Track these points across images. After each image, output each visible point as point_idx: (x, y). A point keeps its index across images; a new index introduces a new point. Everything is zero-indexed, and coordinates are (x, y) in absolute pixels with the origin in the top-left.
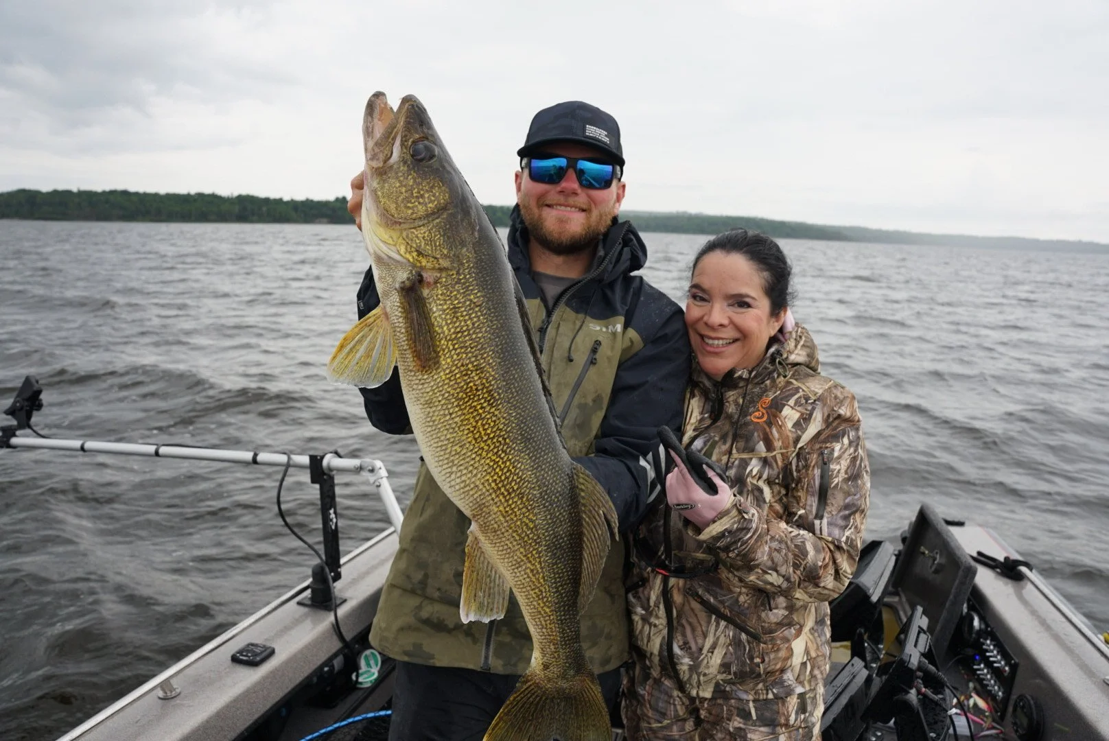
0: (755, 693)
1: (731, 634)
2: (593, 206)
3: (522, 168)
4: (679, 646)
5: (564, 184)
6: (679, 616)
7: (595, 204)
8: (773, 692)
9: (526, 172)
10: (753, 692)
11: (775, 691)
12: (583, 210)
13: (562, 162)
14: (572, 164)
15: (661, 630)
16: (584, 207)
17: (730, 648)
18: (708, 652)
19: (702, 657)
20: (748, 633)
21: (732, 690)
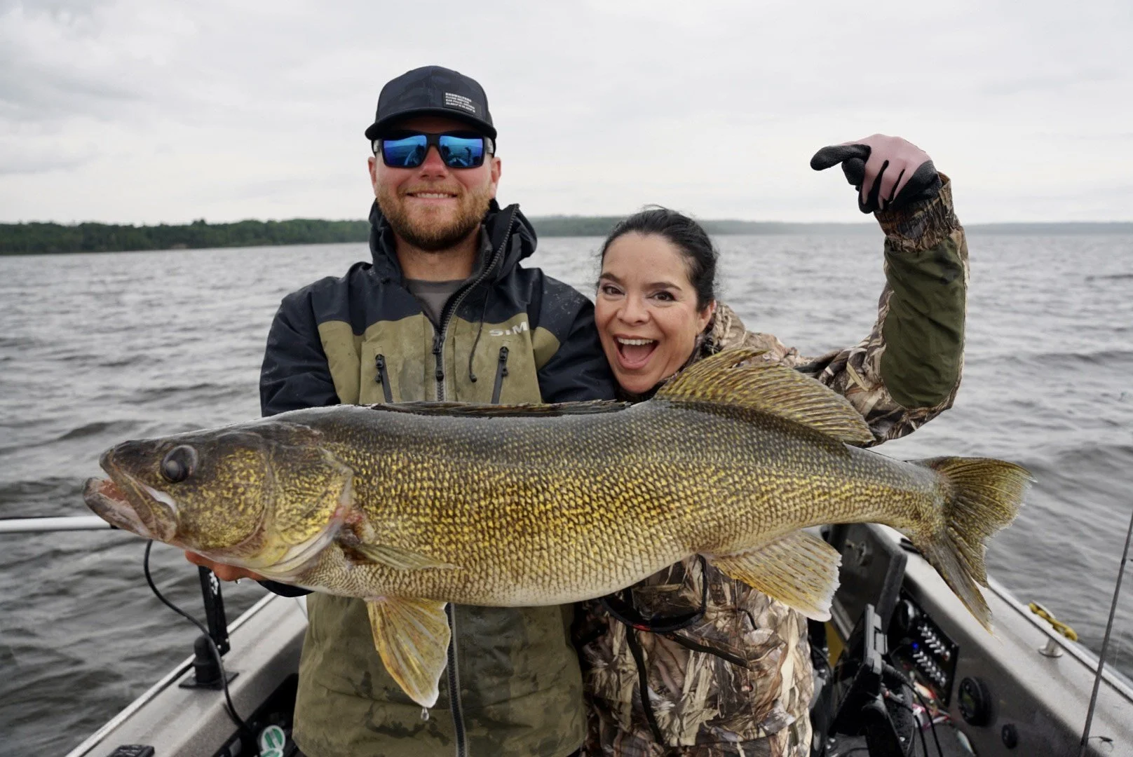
0: (745, 734)
1: (713, 665)
2: (464, 189)
3: (375, 153)
4: (656, 692)
5: (426, 167)
6: (651, 659)
7: (467, 186)
9: (380, 156)
10: (741, 733)
11: (766, 728)
12: (454, 196)
13: (421, 140)
14: (433, 141)
15: (632, 676)
16: (455, 191)
21: (718, 733)
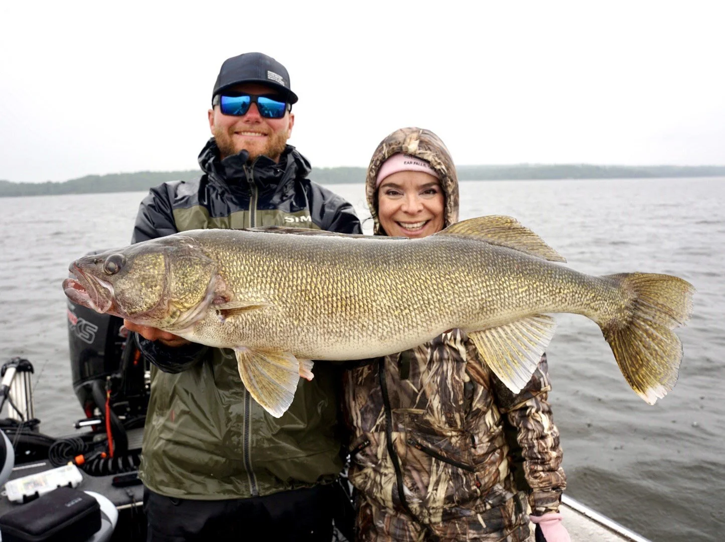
0: (476, 508)
1: (450, 471)
2: (272, 130)
3: (214, 107)
4: (409, 488)
5: (249, 115)
6: (404, 464)
7: (274, 130)
8: (490, 504)
9: (218, 108)
10: (474, 508)
11: (490, 502)
12: (265, 135)
13: (245, 99)
14: (254, 100)
15: (391, 478)
16: (266, 132)
17: (451, 482)
18: (433, 490)
19: (428, 495)
20: (463, 467)
21: (457, 511)
